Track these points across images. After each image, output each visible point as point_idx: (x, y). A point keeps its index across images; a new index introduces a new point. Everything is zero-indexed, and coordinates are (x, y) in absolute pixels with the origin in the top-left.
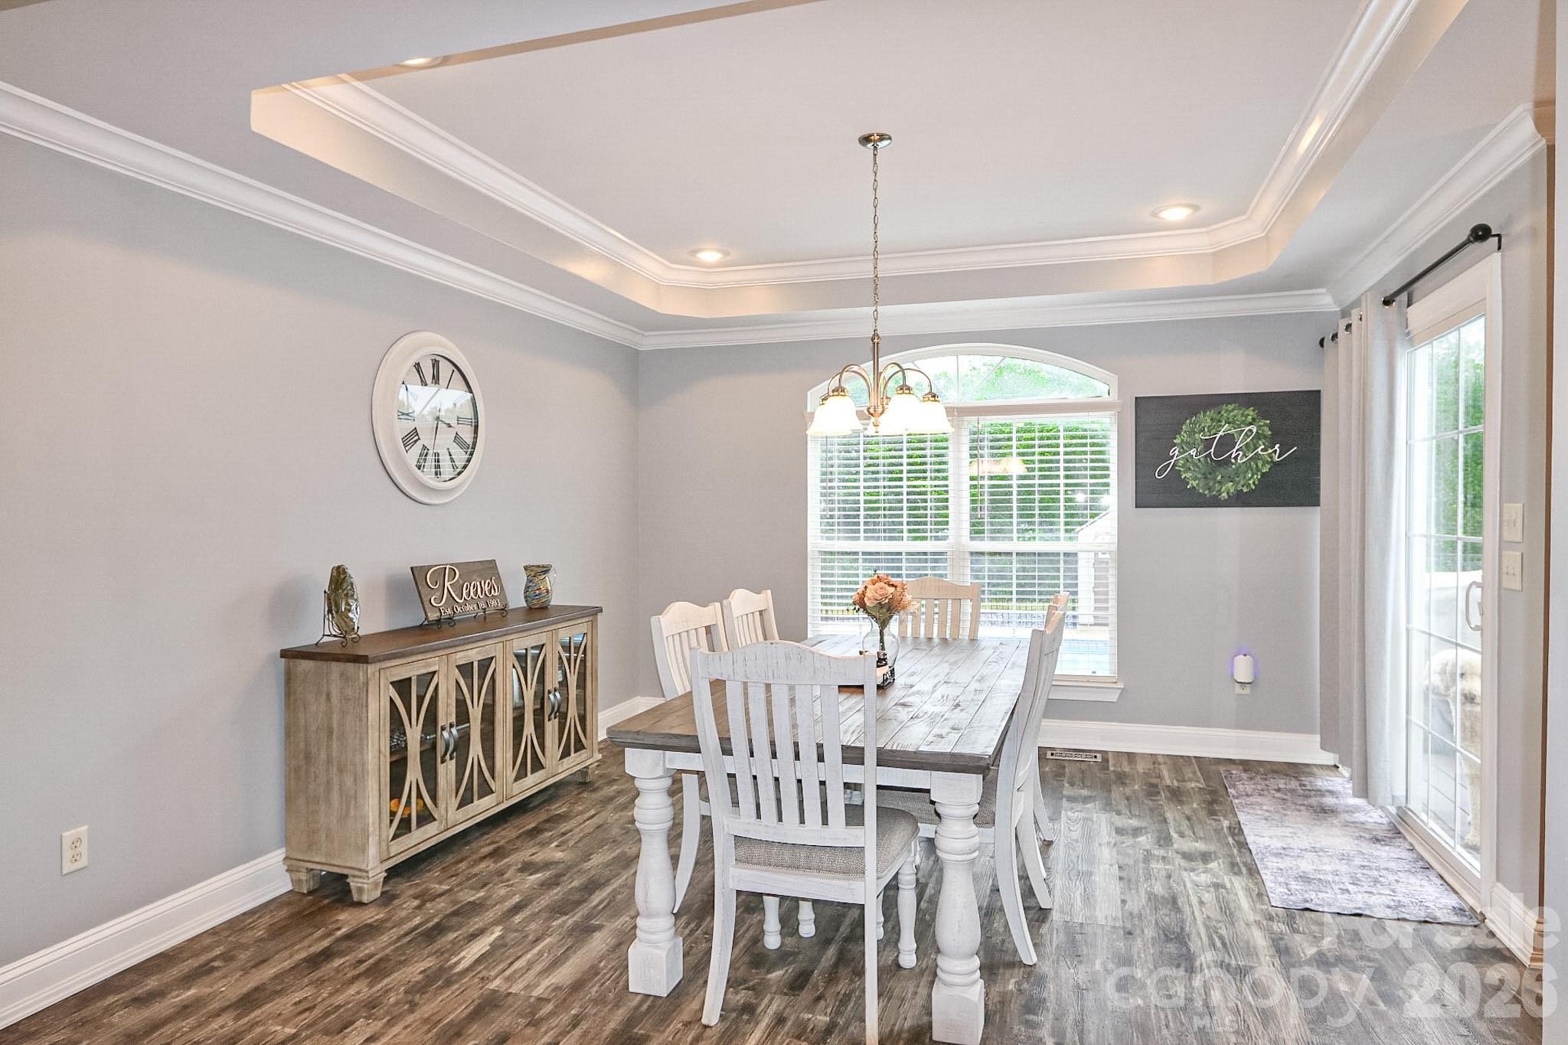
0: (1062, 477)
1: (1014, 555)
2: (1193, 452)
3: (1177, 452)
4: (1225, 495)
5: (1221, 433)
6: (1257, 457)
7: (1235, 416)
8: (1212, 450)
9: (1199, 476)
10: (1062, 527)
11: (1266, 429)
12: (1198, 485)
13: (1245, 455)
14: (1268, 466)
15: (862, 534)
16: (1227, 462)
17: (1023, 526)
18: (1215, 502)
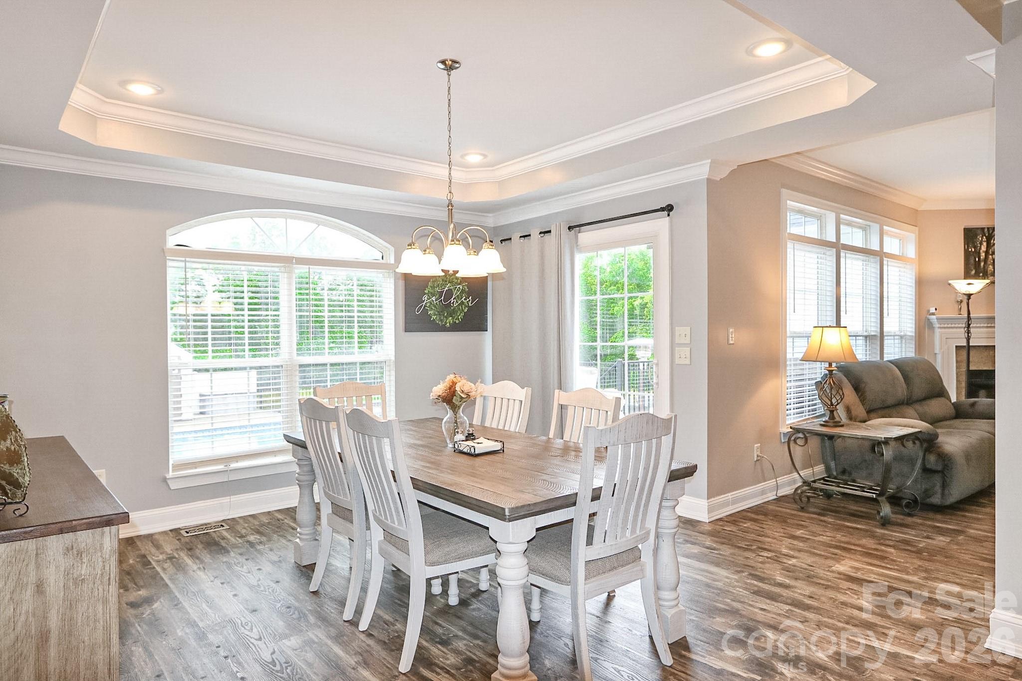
0: (356, 311)
1: (328, 366)
2: (434, 298)
3: (426, 299)
4: (448, 324)
5: (446, 289)
6: (462, 303)
7: (452, 279)
8: (443, 298)
9: (437, 313)
10: (356, 345)
11: (466, 287)
12: (436, 318)
13: (457, 302)
14: (467, 309)
15: (210, 354)
16: (449, 305)
17: (332, 345)
18: (443, 329)
